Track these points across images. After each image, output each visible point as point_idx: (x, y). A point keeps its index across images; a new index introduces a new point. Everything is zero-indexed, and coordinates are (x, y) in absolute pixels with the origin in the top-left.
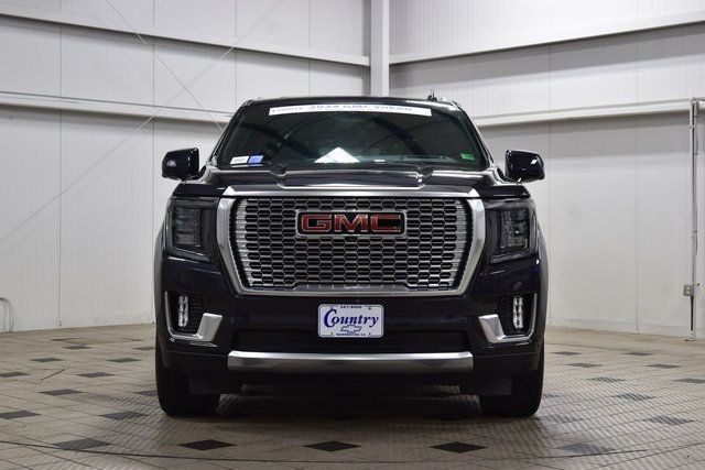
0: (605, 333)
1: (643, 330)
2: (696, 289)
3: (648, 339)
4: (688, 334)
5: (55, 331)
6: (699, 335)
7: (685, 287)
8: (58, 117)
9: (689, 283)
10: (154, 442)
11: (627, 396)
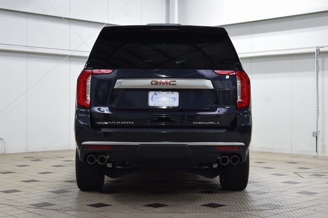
0: (277, 154)
1: (294, 152)
2: (318, 133)
3: (297, 156)
4: (315, 154)
5: (24, 153)
6: (320, 154)
7: (314, 133)
8: (26, 55)
9: (316, 131)
10: (75, 204)
11: (288, 182)
